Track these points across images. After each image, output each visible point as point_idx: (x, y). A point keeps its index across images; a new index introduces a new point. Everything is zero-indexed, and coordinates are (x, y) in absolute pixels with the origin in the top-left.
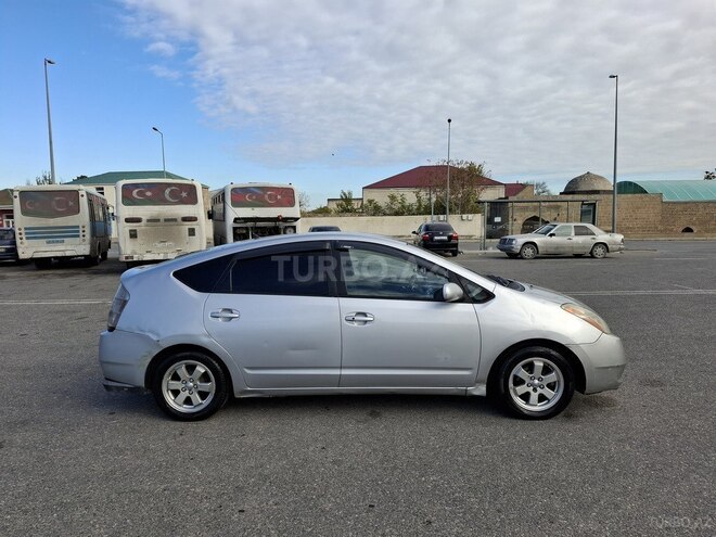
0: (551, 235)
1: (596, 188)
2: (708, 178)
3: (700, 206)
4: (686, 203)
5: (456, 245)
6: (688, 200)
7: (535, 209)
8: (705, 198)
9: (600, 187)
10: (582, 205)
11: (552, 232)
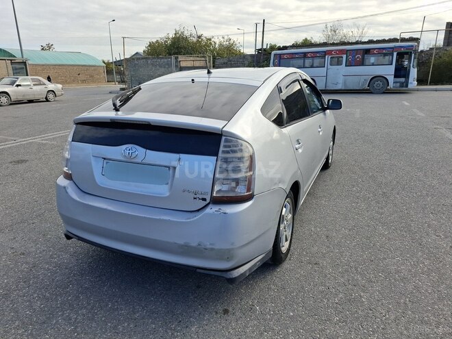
0: (18, 86)
2: (43, 49)
4: (43, 65)
6: (43, 63)
10: (12, 63)
11: (17, 83)
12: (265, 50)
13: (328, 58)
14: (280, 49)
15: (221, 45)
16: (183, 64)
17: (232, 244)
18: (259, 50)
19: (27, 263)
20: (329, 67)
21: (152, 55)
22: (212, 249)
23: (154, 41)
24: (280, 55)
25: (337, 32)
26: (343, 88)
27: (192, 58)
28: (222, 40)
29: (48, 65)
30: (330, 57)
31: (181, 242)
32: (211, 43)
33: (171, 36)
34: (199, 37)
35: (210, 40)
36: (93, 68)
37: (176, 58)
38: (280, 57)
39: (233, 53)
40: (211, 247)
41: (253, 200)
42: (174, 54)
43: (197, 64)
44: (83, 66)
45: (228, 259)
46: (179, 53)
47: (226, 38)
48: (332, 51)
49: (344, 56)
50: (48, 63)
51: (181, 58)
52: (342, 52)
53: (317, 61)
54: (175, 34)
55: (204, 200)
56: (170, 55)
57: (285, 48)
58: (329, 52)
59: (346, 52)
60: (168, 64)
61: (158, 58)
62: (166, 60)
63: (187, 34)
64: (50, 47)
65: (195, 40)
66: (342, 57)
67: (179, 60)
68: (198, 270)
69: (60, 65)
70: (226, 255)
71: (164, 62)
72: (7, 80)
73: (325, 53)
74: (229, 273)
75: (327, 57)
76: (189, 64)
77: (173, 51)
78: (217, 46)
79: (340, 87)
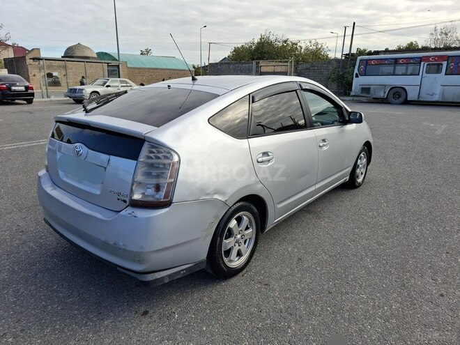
1: (87, 55)
2: (142, 54)
3: (147, 70)
4: (139, 68)
5: (33, 95)
6: (139, 67)
7: (49, 67)
8: (148, 66)
9: (89, 55)
10: (108, 66)
11: (107, 84)
12: (353, 55)
13: (424, 65)
14: (370, 53)
15: (307, 49)
16: (263, 69)
17: (142, 248)
18: (346, 55)
19: (20, 240)
20: (425, 74)
21: (236, 60)
22: (125, 250)
23: (240, 46)
24: (367, 60)
25: (449, 34)
26: (440, 100)
27: (274, 64)
28: (309, 44)
29: (144, 68)
30: (426, 64)
31: (103, 239)
32: (296, 48)
33: (256, 41)
34: (285, 42)
35: (296, 44)
36: (183, 72)
37: (258, 63)
38: (367, 63)
39: (319, 58)
40: (123, 247)
41: (170, 207)
42: (257, 59)
43: (278, 69)
44: (173, 70)
45: (140, 262)
46: (262, 58)
47: (313, 42)
48: (430, 57)
49: (445, 63)
50: (144, 66)
51: (262, 63)
52: (442, 58)
53: (411, 68)
54: (261, 39)
55: (125, 201)
56: (253, 59)
57: (377, 53)
58: (426, 59)
59: (447, 58)
60: (249, 70)
61: (240, 63)
62: (247, 65)
63: (272, 38)
64: (148, 51)
65: (280, 44)
66: (442, 64)
67: (261, 64)
68: (118, 268)
69: (153, 69)
70: (137, 257)
71: (245, 67)
72: (100, 81)
73: (421, 59)
74: (142, 276)
75: (422, 63)
76: (270, 69)
77: (256, 56)
78: (303, 50)
79: (436, 98)
